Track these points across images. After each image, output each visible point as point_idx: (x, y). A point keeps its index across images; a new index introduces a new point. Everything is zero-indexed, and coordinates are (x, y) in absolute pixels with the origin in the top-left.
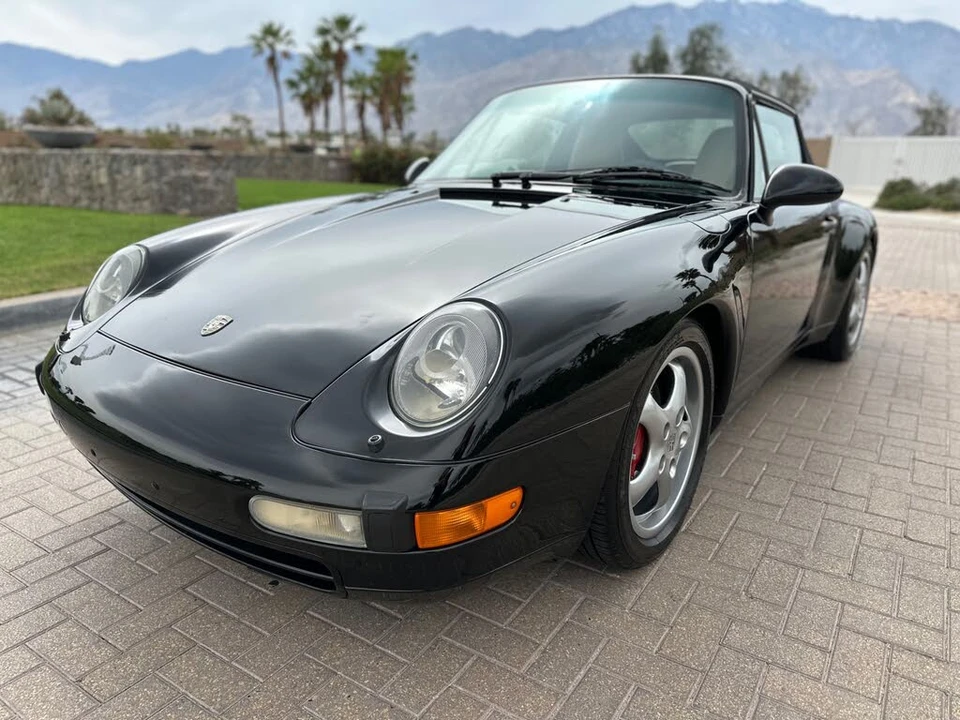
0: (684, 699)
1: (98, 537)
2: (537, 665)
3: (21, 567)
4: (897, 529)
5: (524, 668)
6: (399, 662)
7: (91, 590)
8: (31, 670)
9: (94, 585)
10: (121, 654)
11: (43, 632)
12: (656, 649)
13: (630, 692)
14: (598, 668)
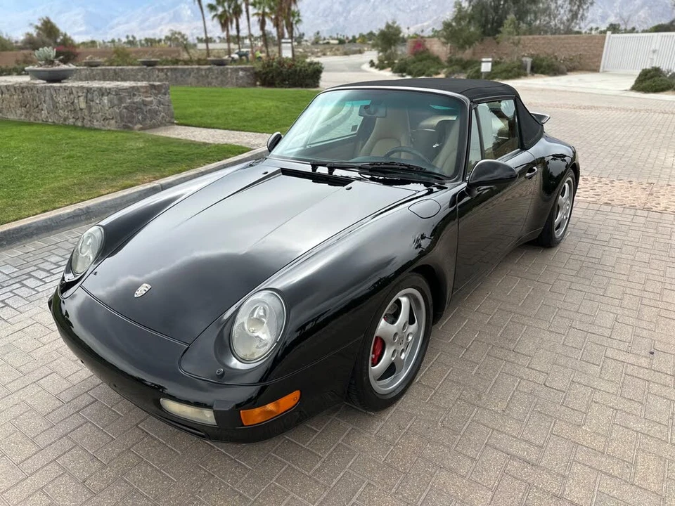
0: (390, 489)
1: (90, 393)
2: (318, 471)
3: (50, 413)
4: (541, 379)
5: (312, 472)
6: (247, 469)
7: (88, 427)
8: (60, 476)
9: (90, 424)
10: (104, 466)
11: (65, 453)
12: (383, 459)
13: (364, 486)
14: (350, 471)
